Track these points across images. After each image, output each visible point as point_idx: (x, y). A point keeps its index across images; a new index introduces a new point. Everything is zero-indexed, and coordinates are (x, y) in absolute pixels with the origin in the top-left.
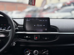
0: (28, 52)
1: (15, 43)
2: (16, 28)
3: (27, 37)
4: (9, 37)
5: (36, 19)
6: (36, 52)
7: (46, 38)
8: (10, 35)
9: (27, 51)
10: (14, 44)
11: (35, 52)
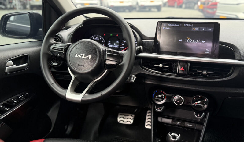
0: (163, 96)
1: (135, 77)
2: (138, 47)
3: (161, 65)
4: (123, 65)
5: (185, 25)
6: (180, 100)
7: (205, 72)
8: (125, 61)
9: (160, 96)
10: (133, 78)
11: (177, 100)
